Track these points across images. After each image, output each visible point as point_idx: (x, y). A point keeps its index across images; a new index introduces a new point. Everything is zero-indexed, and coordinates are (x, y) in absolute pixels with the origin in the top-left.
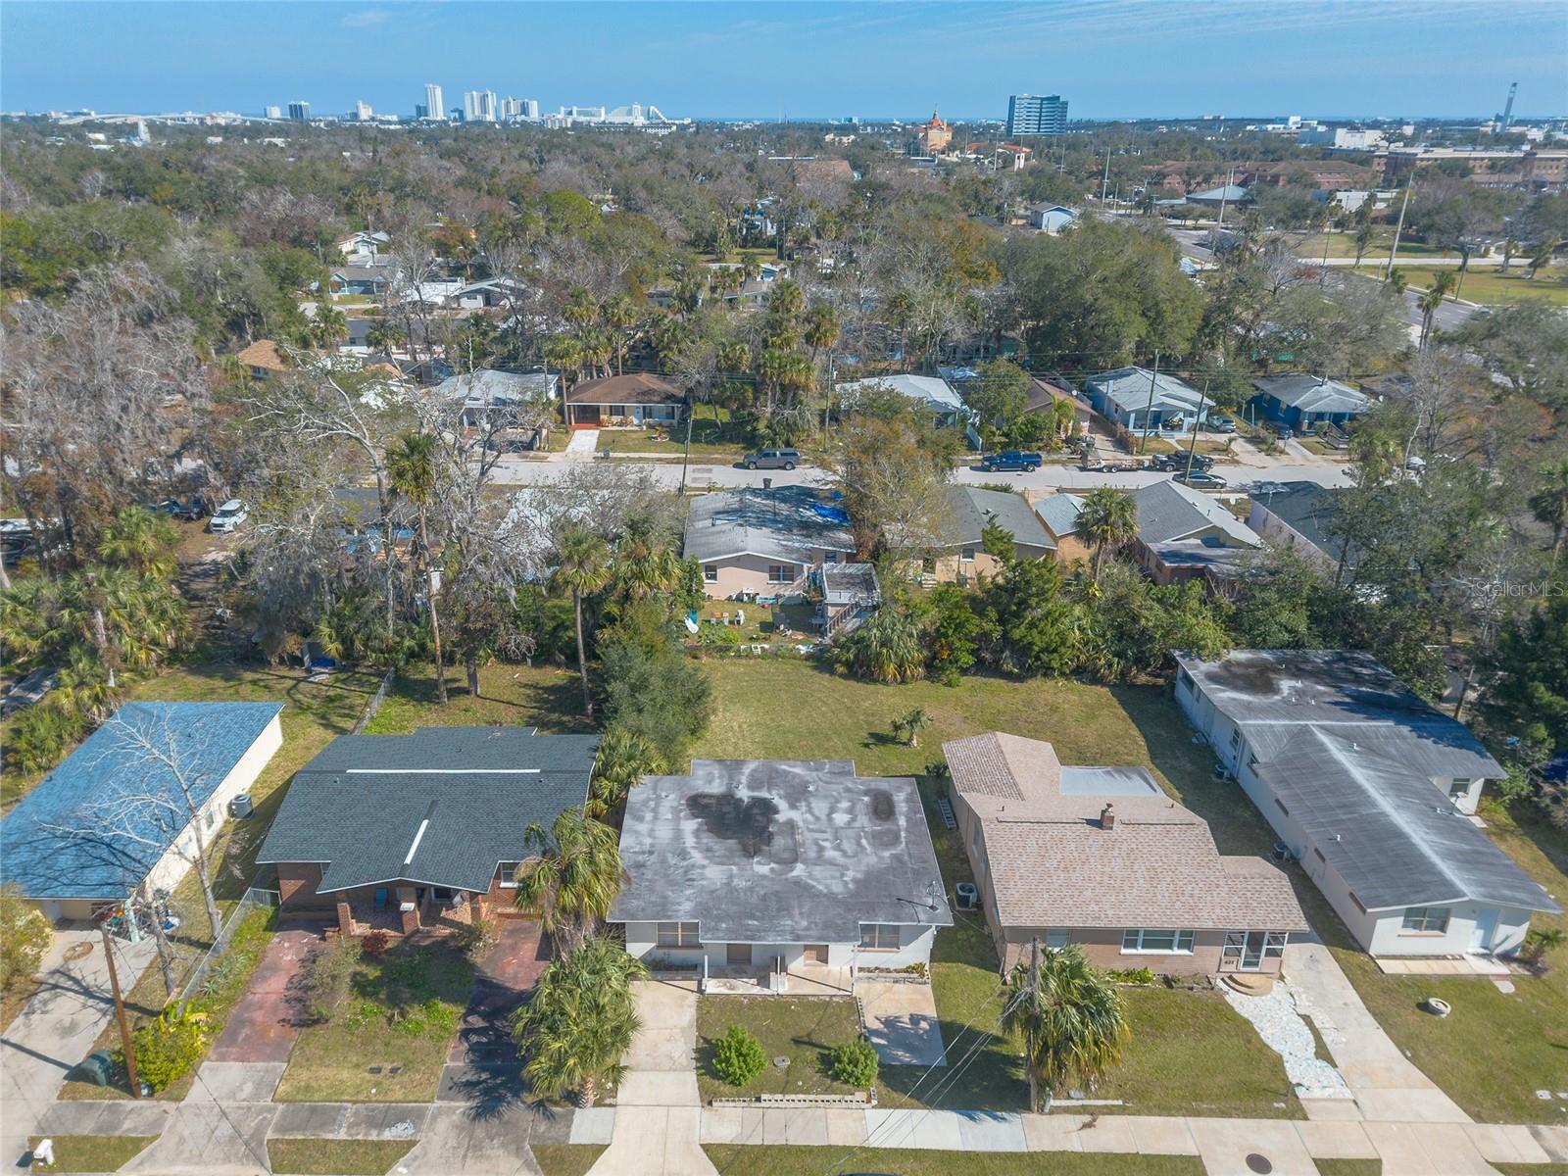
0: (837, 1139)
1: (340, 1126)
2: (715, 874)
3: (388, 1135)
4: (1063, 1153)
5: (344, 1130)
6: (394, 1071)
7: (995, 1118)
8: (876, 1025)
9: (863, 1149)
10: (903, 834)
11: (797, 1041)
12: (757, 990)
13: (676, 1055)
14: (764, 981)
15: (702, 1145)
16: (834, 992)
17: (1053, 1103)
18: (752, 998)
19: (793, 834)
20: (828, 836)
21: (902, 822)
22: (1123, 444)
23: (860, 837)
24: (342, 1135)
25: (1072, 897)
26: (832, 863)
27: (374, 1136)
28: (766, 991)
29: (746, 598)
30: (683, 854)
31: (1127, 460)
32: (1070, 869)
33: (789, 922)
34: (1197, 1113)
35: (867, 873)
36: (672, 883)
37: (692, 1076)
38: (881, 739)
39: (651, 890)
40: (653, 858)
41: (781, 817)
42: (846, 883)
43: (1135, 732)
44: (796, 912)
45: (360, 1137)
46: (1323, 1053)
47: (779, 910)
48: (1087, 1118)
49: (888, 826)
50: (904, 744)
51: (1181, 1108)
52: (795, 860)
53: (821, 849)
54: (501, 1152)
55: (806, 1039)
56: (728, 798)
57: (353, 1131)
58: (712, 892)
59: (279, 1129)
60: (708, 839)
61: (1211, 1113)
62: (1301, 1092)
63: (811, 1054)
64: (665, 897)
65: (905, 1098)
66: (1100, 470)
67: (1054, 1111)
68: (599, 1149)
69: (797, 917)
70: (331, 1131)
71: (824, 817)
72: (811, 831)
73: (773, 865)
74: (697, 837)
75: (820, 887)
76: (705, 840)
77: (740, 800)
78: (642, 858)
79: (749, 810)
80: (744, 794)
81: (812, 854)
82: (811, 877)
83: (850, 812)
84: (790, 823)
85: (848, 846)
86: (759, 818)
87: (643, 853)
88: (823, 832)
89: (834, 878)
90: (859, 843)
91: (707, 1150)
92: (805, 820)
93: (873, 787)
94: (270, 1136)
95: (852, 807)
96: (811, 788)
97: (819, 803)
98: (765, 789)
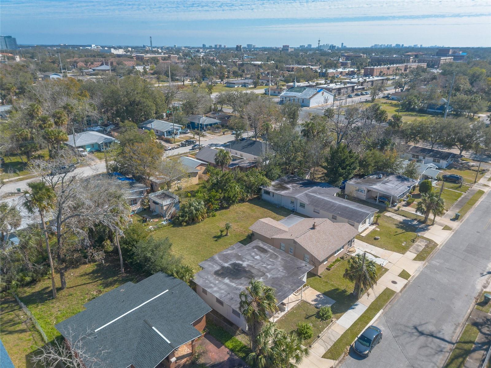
4: (372, 303)
7: (356, 305)
8: (314, 303)
10: (276, 254)
12: (283, 313)
14: (282, 310)
15: (322, 357)
16: (297, 302)
18: (284, 316)
19: (254, 268)
20: (261, 263)
21: (271, 251)
22: (168, 141)
23: (268, 259)
28: (285, 312)
31: (173, 145)
33: (286, 288)
35: (283, 266)
38: (218, 238)
42: (282, 272)
43: (266, 210)
46: (376, 257)
49: (270, 253)
50: (226, 235)
52: (264, 273)
56: (224, 268)
62: (382, 265)
63: (314, 318)
66: (170, 150)
69: (286, 286)
71: (254, 260)
72: (256, 264)
73: (262, 278)
74: (233, 282)
75: (279, 276)
76: (237, 282)
77: (228, 267)
78: (229, 296)
79: (234, 268)
80: (226, 265)
81: (265, 270)
82: (273, 275)
83: (257, 255)
84: (248, 265)
85: (270, 263)
86: (239, 269)
87: (227, 295)
88: (259, 263)
89: (278, 272)
90: (270, 261)
91: (325, 358)
92: (251, 263)
93: (252, 246)
95: (256, 253)
96: (240, 254)
97: (248, 257)
98: (230, 260)
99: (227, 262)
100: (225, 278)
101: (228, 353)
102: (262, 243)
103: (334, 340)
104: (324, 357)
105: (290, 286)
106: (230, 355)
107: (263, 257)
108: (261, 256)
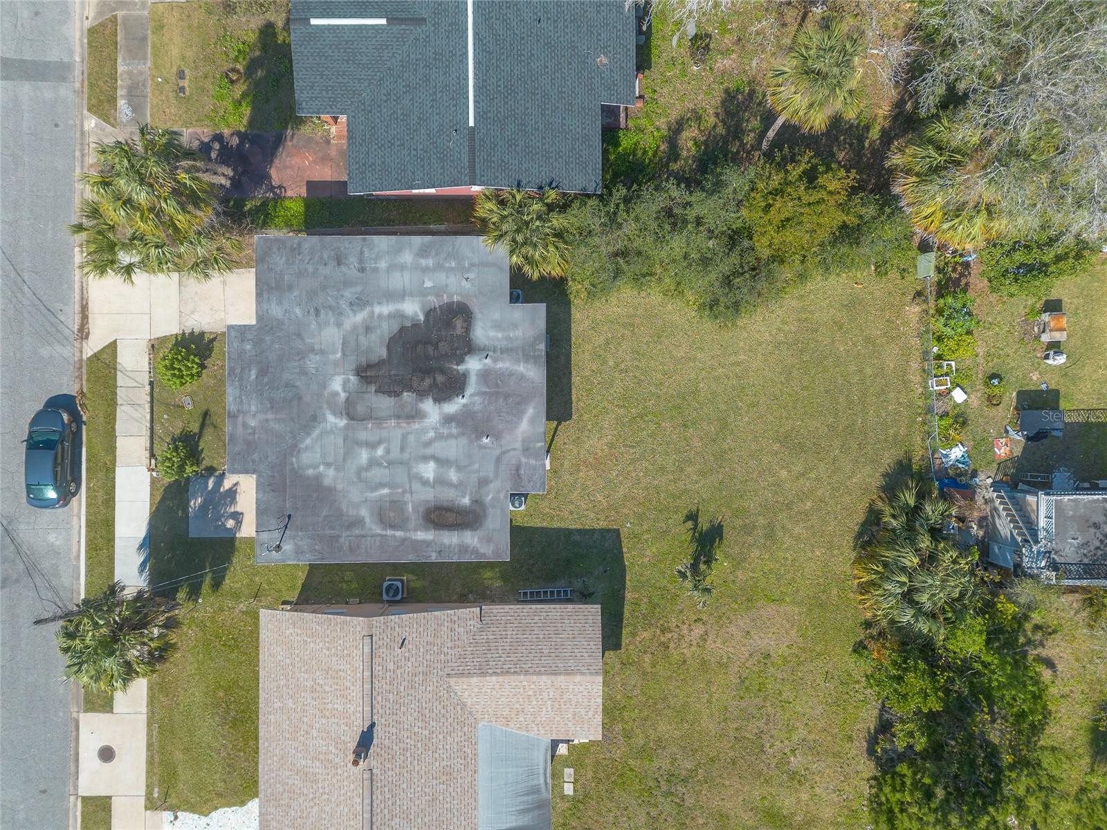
0: (121, 442)
1: (128, 65)
2: (330, 336)
3: (122, 103)
5: (126, 68)
6: (182, 89)
7: (143, 565)
8: (227, 484)
9: (113, 462)
10: (399, 534)
11: (206, 414)
13: (196, 316)
15: (115, 341)
19: (398, 417)
20: (395, 453)
21: (421, 535)
23: (390, 487)
24: (121, 69)
25: (287, 686)
26: (348, 454)
27: (120, 92)
30: (360, 303)
32: (315, 695)
33: (253, 408)
34: (149, 725)
35: (331, 490)
36: (312, 294)
37: (175, 330)
39: (300, 275)
40: (355, 273)
41: (428, 406)
42: (316, 467)
44: (270, 416)
45: (119, 82)
47: (271, 401)
49: (414, 520)
51: (153, 713)
52: (351, 417)
53: (372, 446)
55: (207, 422)
56: (468, 347)
57: (125, 76)
58: (299, 335)
59: (126, 19)
60: (387, 329)
61: (150, 736)
62: (168, 815)
63: (195, 427)
64: (290, 288)
65: (158, 498)
69: (261, 417)
70: (124, 59)
71: (430, 451)
72: (404, 437)
73: (343, 395)
74: (391, 316)
75: (308, 441)
76: (385, 325)
77: (461, 361)
78: (353, 260)
79: (442, 371)
80: (473, 365)
81: (363, 436)
82: (325, 433)
83: (440, 481)
84: (418, 415)
85: (377, 474)
86: (427, 382)
87: (361, 261)
88: (402, 449)
89: (323, 456)
90: (382, 485)
91: (111, 344)
92: (424, 431)
93: (490, 510)
94: (120, 14)
95: (450, 484)
96: (485, 440)
97: (453, 448)
98: (484, 389)
99: (485, 375)
100: (428, 314)
101: (280, 187)
102: (475, 551)
103: (123, 408)
104: (113, 346)
105: (253, 423)
106: (274, 187)
107: (416, 486)
108: (425, 483)
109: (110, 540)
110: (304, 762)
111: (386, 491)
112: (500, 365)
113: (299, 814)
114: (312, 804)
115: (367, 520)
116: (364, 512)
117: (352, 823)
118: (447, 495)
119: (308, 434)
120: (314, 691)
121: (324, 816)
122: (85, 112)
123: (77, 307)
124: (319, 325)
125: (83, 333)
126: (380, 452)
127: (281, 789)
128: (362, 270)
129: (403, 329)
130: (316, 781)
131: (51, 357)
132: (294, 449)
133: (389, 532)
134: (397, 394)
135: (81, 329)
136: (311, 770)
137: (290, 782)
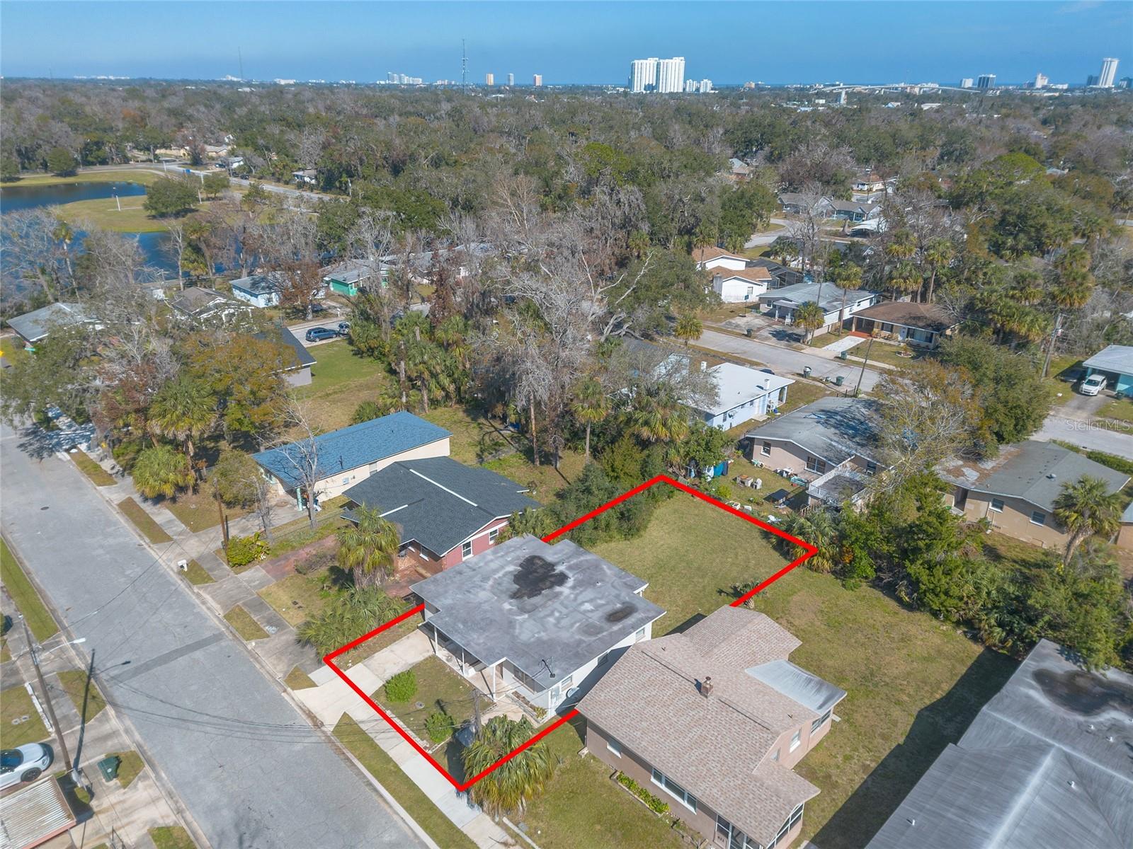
2: (484, 595)
3: (266, 628)
5: (259, 617)
6: (299, 607)
7: (469, 803)
9: (396, 766)
11: (438, 702)
13: (388, 671)
15: (345, 713)
16: (487, 693)
17: (505, 820)
18: (452, 671)
23: (578, 622)
24: (255, 619)
25: (632, 719)
27: (262, 625)
28: (460, 672)
29: (785, 475)
30: (485, 579)
32: (652, 704)
37: (381, 684)
39: (446, 586)
41: (558, 589)
44: (487, 634)
45: (259, 623)
47: (481, 628)
48: (511, 841)
53: (551, 615)
54: (286, 661)
55: (443, 704)
56: (551, 565)
57: (261, 619)
59: (244, 604)
60: (508, 579)
64: (446, 592)
67: (499, 824)
68: (313, 685)
69: (483, 636)
70: (255, 614)
71: (579, 601)
72: (561, 604)
73: (514, 608)
74: (505, 575)
76: (505, 579)
77: (554, 570)
79: (550, 577)
80: (561, 568)
81: (541, 614)
82: (522, 624)
84: (558, 594)
85: (565, 622)
86: (548, 583)
88: (566, 608)
89: (531, 631)
90: (573, 624)
91: (343, 716)
92: (568, 597)
93: (634, 602)
94: (240, 603)
95: (603, 605)
96: (599, 584)
97: (589, 594)
98: (575, 572)
99: (570, 568)
100: (521, 566)
104: (345, 716)
107: (590, 615)
108: (592, 611)
109: (432, 808)
110: (687, 740)
111: (578, 624)
112: (572, 562)
113: (719, 765)
114: (718, 751)
115: (583, 638)
116: (578, 637)
117: (747, 729)
118: (609, 609)
119: (515, 628)
120: (648, 703)
121: (731, 747)
122: (245, 642)
123: (304, 717)
124: (475, 595)
125: (318, 724)
126: (557, 614)
127: (694, 768)
128: (474, 570)
129: (515, 576)
130: (706, 738)
131: (305, 747)
132: (514, 637)
133: (600, 636)
134: (540, 594)
135: (316, 725)
136: (696, 737)
137: (693, 758)
